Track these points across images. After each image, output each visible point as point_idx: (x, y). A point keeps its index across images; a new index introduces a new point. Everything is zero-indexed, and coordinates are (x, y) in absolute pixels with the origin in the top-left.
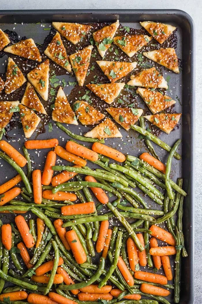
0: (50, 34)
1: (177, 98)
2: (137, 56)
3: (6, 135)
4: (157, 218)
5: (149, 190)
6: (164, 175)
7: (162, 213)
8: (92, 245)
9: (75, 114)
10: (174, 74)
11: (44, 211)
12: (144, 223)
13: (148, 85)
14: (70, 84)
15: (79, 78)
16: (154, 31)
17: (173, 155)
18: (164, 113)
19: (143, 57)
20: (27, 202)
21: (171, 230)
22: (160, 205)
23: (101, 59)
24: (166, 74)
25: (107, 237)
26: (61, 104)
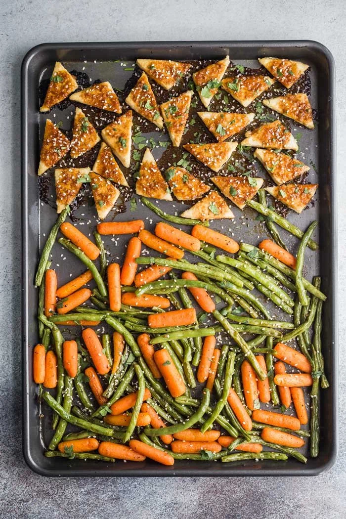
0: (134, 76)
1: (311, 163)
2: (254, 105)
3: (71, 214)
4: (286, 332)
5: (274, 293)
6: (293, 272)
7: (291, 326)
8: (192, 371)
9: (168, 186)
10: (306, 131)
11: (123, 322)
12: (266, 340)
13: (269, 144)
14: (161, 144)
15: (173, 135)
16: (278, 70)
17: (306, 242)
18: (293, 184)
19: (263, 107)
20: (100, 309)
21: (304, 350)
22: (288, 314)
23: (205, 110)
24: (295, 130)
25: (212, 359)
26: (149, 171)
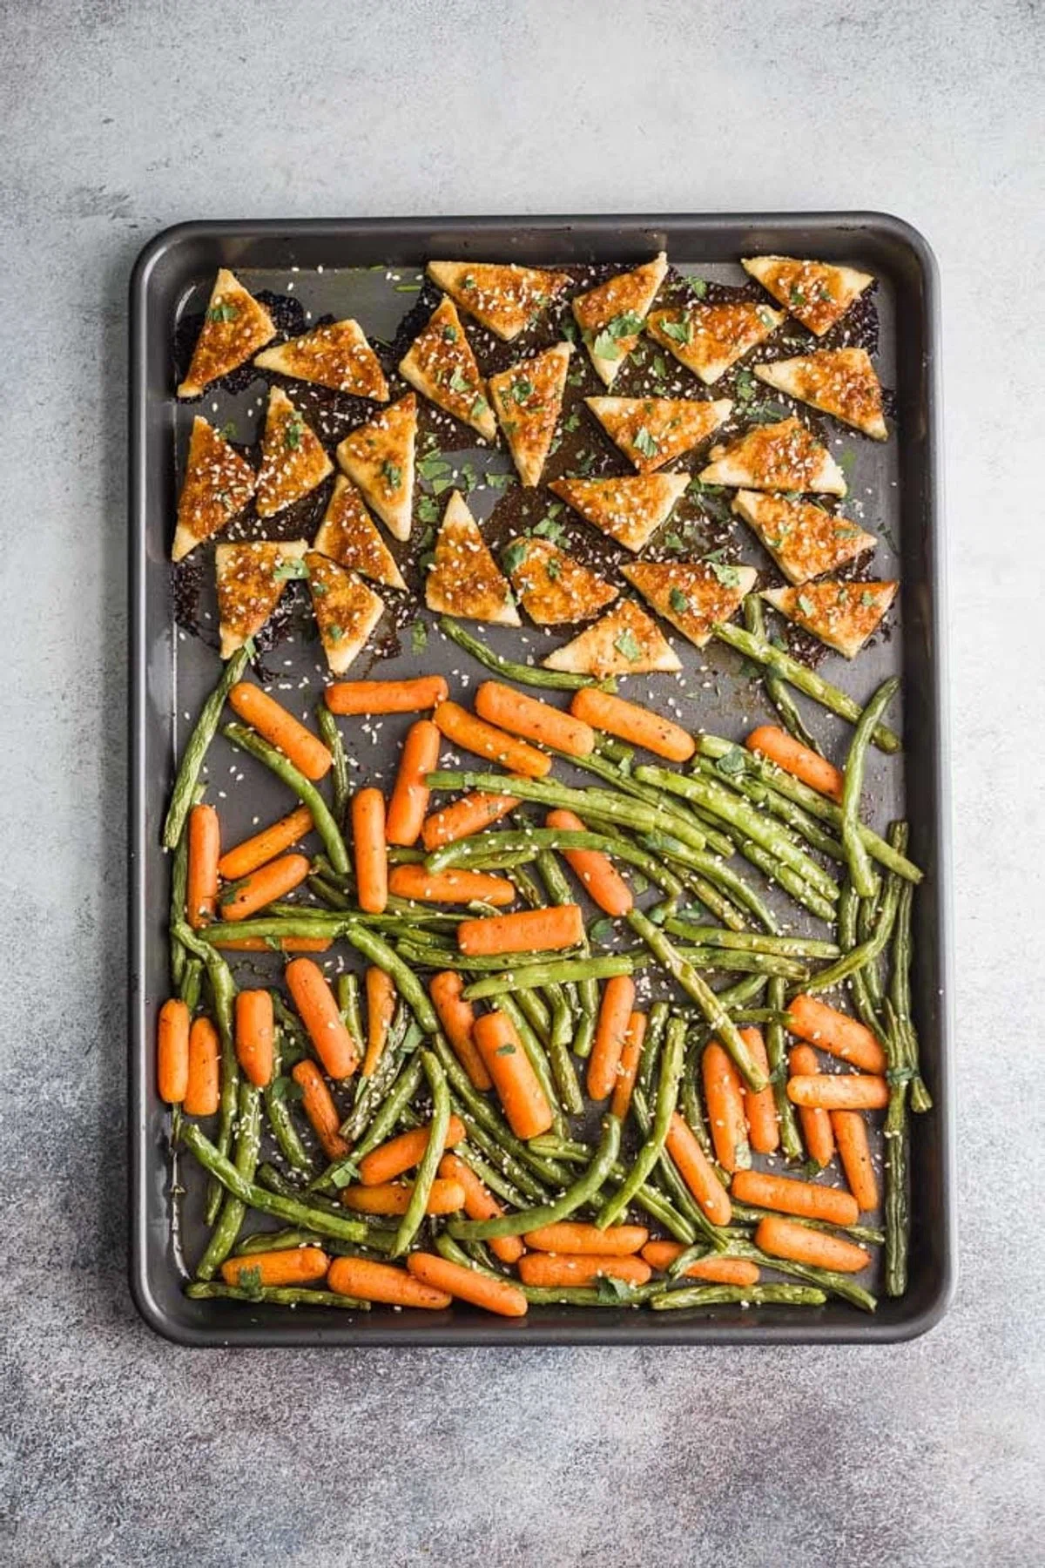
0: (420, 306)
1: (882, 527)
2: (731, 379)
3: (257, 662)
4: (822, 966)
5: (783, 864)
6: (836, 809)
7: (831, 950)
8: (572, 1069)
9: (509, 586)
10: (867, 444)
11: (393, 941)
12: (767, 989)
13: (772, 479)
14: (491, 480)
15: (522, 457)
16: (793, 289)
17: (870, 731)
18: (835, 582)
19: (754, 384)
20: (332, 907)
21: (866, 1013)
22: (823, 920)
23: (602, 389)
24: (839, 442)
25: (627, 1038)
26: (460, 550)
